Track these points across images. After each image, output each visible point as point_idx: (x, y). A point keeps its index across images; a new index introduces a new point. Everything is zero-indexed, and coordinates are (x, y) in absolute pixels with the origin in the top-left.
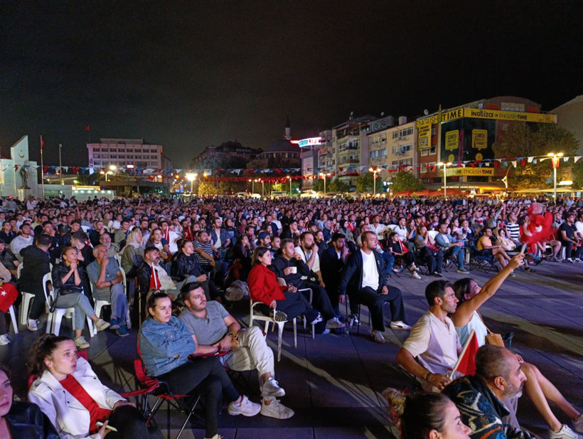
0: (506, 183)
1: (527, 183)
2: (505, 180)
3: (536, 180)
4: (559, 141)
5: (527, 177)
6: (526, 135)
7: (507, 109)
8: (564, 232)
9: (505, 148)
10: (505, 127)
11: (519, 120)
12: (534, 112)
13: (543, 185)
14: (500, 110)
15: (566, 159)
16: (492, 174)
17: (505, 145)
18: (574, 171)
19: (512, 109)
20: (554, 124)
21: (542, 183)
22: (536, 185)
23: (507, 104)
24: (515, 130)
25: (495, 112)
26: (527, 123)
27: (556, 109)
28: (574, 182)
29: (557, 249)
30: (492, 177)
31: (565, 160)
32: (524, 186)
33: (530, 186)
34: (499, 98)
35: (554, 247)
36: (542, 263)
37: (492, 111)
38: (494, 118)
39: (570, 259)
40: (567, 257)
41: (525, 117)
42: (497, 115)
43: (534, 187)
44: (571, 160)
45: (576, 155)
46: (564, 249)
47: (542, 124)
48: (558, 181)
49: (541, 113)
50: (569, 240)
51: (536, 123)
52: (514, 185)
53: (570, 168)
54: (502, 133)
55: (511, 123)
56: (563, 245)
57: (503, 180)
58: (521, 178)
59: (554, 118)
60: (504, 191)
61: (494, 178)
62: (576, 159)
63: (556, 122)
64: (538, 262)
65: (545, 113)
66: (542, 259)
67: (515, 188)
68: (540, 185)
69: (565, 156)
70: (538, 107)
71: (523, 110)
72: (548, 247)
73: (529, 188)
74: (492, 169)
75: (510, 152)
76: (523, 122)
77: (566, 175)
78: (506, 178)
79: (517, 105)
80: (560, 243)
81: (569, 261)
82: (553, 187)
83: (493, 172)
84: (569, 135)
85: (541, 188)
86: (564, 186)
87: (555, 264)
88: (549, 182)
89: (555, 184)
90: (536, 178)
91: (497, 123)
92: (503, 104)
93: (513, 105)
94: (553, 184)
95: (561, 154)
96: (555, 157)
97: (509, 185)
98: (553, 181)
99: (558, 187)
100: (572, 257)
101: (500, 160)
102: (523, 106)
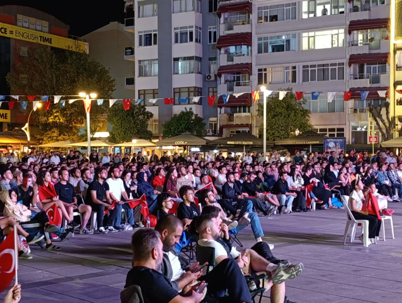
0: (28, 134)
1: (55, 134)
2: (26, 128)
3: (66, 130)
4: (92, 78)
5: (55, 125)
6: (52, 66)
7: (26, 25)
8: (94, 193)
9: (25, 82)
10: (24, 51)
11: (42, 43)
12: (61, 36)
13: (75, 137)
14: (16, 25)
15: (100, 102)
16: (9, 120)
17: (24, 78)
18: (110, 119)
19: (31, 26)
20: (86, 54)
21: (74, 134)
22: (67, 137)
23: (26, 18)
24: (36, 56)
25: (9, 27)
26: (52, 48)
27: (87, 35)
28: (111, 133)
29: (87, 217)
30: (9, 125)
31: (99, 104)
32: (51, 139)
33: (59, 138)
34: (14, 7)
35: (83, 214)
36: (68, 236)
37: (6, 26)
38: (8, 35)
39: (102, 228)
40: (99, 226)
41: (50, 41)
42: (11, 32)
43: (64, 140)
44: (106, 103)
45: (111, 98)
46: (95, 215)
47: (72, 53)
48: (93, 132)
49: (69, 37)
50: (100, 202)
51: (63, 51)
52: (38, 137)
53: (105, 115)
54: (21, 59)
55: (32, 46)
56: (93, 210)
57: (23, 129)
58: (47, 127)
59: (85, 47)
60: (25, 145)
61: (11, 126)
62: (112, 102)
63: (88, 52)
64: (63, 236)
65: (75, 39)
66: (68, 231)
67: (40, 141)
68: (71, 137)
69: (99, 98)
70: (66, 28)
71: (47, 29)
72: (76, 214)
73: (58, 140)
74: (8, 112)
75: (31, 87)
76: (47, 46)
77: (101, 125)
78: (27, 125)
79: (39, 22)
80: (90, 208)
81: (101, 231)
82: (86, 140)
83: (9, 116)
84: (104, 72)
85: (73, 141)
86: (99, 139)
87: (85, 236)
88: (82, 132)
89: (89, 136)
90: (67, 127)
91: (12, 43)
92: (19, 17)
93: (33, 20)
94: (87, 135)
95: (94, 95)
96: (87, 98)
97: (31, 136)
98: (86, 131)
99: (93, 139)
100: (104, 226)
101: (17, 97)
102: (46, 24)
